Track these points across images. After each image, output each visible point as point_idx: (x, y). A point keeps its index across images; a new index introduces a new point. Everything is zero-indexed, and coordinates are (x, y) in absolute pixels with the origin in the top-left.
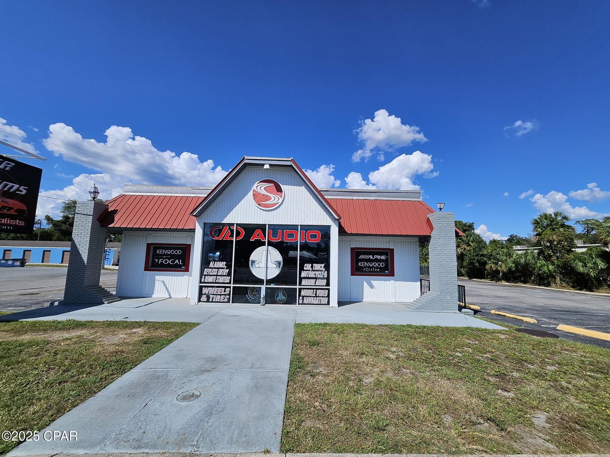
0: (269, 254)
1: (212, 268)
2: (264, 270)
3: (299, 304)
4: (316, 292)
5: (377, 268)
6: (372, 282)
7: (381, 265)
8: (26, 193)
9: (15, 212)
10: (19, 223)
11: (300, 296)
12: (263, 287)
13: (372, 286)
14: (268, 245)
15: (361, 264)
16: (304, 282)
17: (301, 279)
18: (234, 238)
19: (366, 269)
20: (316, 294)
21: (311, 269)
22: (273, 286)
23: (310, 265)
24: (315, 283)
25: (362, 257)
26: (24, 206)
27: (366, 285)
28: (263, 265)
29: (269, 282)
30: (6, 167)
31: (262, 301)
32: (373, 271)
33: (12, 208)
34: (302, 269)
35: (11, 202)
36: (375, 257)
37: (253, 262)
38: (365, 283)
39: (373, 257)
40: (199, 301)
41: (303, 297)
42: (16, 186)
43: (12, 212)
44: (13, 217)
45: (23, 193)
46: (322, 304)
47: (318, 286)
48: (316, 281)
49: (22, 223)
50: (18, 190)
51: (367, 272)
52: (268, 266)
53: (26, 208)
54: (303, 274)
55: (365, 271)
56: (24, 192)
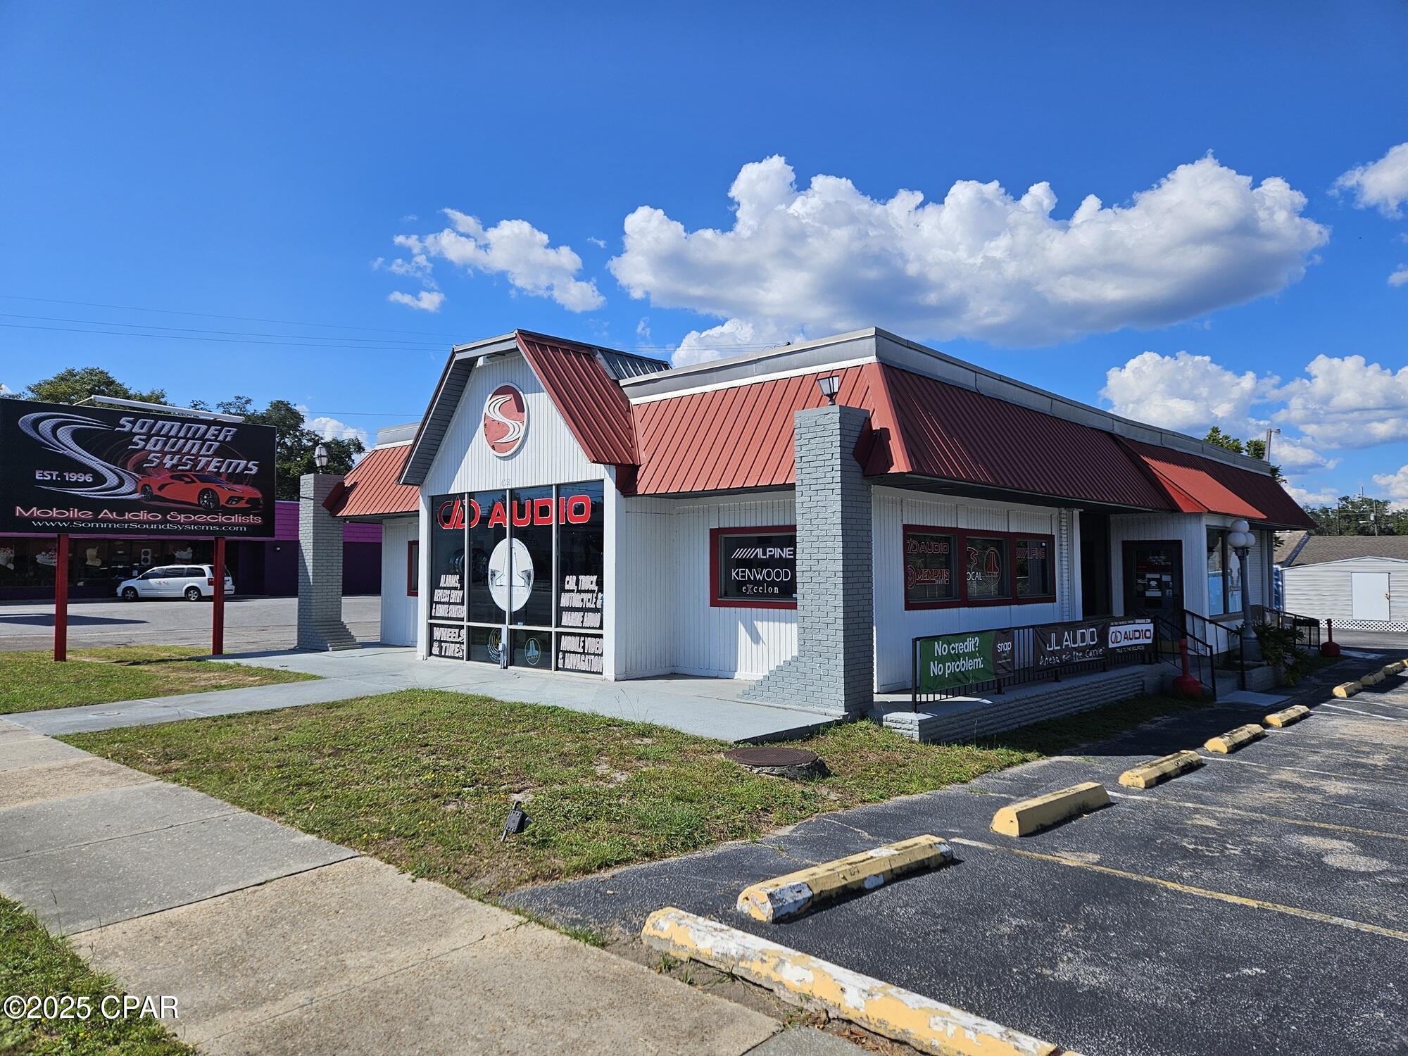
0: (513, 555)
1: (445, 588)
2: (506, 590)
3: (557, 669)
4: (584, 642)
5: (773, 584)
6: (759, 624)
7: (782, 575)
8: (258, 470)
9: (246, 503)
10: (253, 520)
11: (558, 650)
12: (504, 628)
13: (756, 638)
14: (511, 537)
15: (737, 574)
16: (567, 619)
17: (560, 611)
18: (466, 524)
19: (747, 590)
20: (584, 647)
21: (575, 588)
22: (520, 627)
23: (575, 577)
24: (582, 622)
25: (739, 554)
26: (256, 491)
27: (743, 635)
28: (505, 581)
29: (516, 617)
30: (226, 436)
31: (504, 659)
32: (763, 595)
33: (242, 498)
34: (561, 589)
35: (239, 489)
36: (768, 553)
37: (493, 574)
38: (742, 630)
39: (764, 554)
40: (431, 654)
41: (565, 652)
42: (243, 463)
43: (242, 504)
44: (245, 512)
45: (252, 473)
46: (593, 673)
47: (587, 628)
48: (583, 617)
49: (258, 520)
50: (246, 468)
51: (750, 595)
52: (513, 584)
53: (261, 496)
54: (565, 600)
55: (745, 595)
56: (255, 470)
